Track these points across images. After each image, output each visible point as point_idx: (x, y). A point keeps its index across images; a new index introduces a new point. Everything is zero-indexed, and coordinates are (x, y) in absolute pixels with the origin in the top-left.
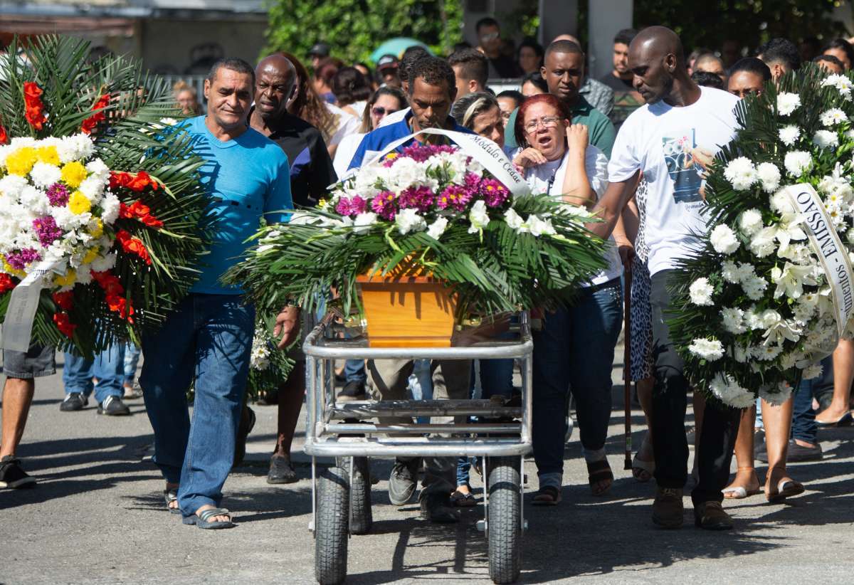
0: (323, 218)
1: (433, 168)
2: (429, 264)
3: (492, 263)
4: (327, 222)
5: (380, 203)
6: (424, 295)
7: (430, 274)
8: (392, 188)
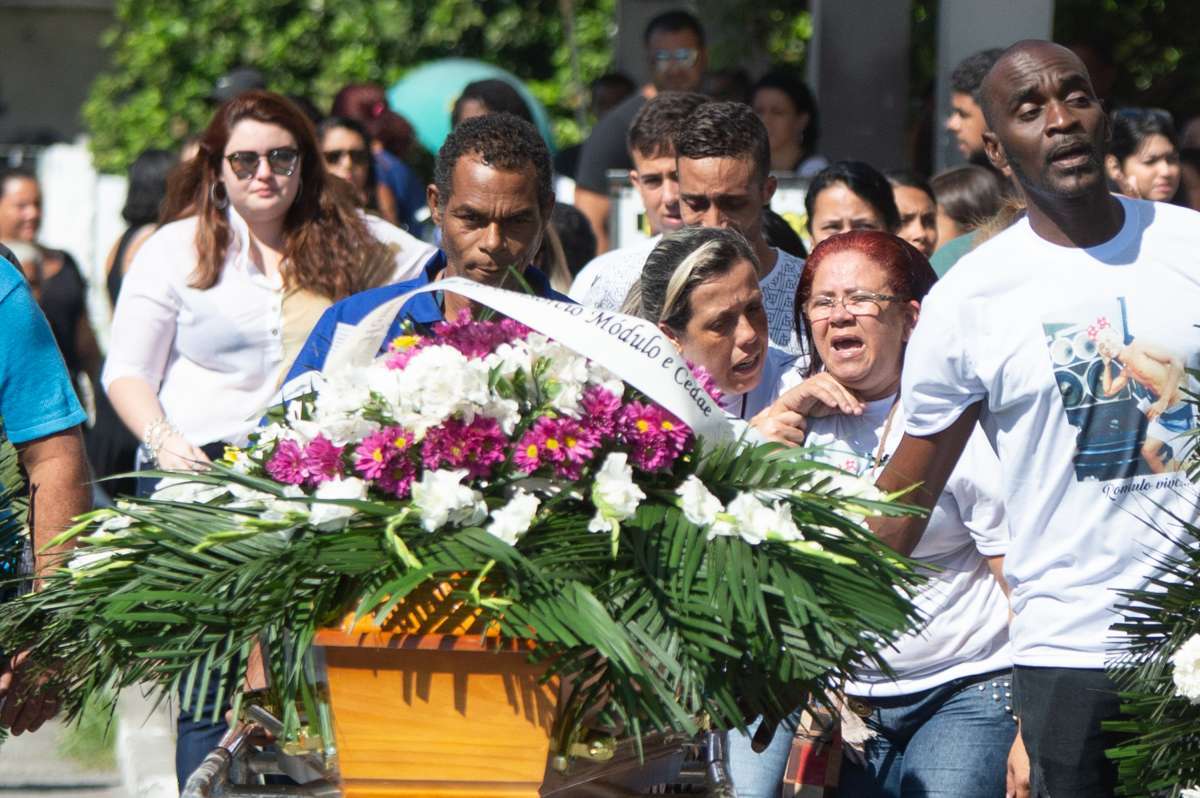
0: (235, 489)
1: (507, 371)
2: (490, 602)
3: (642, 610)
4: (245, 497)
5: (377, 456)
6: (475, 681)
7: (494, 628)
8: (405, 420)
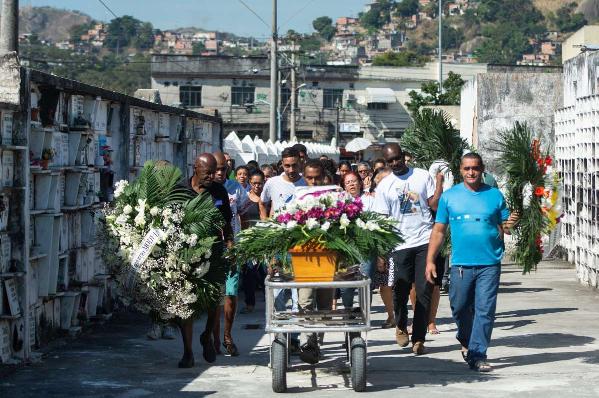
0: (272, 223)
1: (323, 199)
2: (322, 242)
3: (351, 242)
4: (274, 225)
5: (299, 216)
6: (321, 258)
7: (323, 247)
8: (304, 209)
